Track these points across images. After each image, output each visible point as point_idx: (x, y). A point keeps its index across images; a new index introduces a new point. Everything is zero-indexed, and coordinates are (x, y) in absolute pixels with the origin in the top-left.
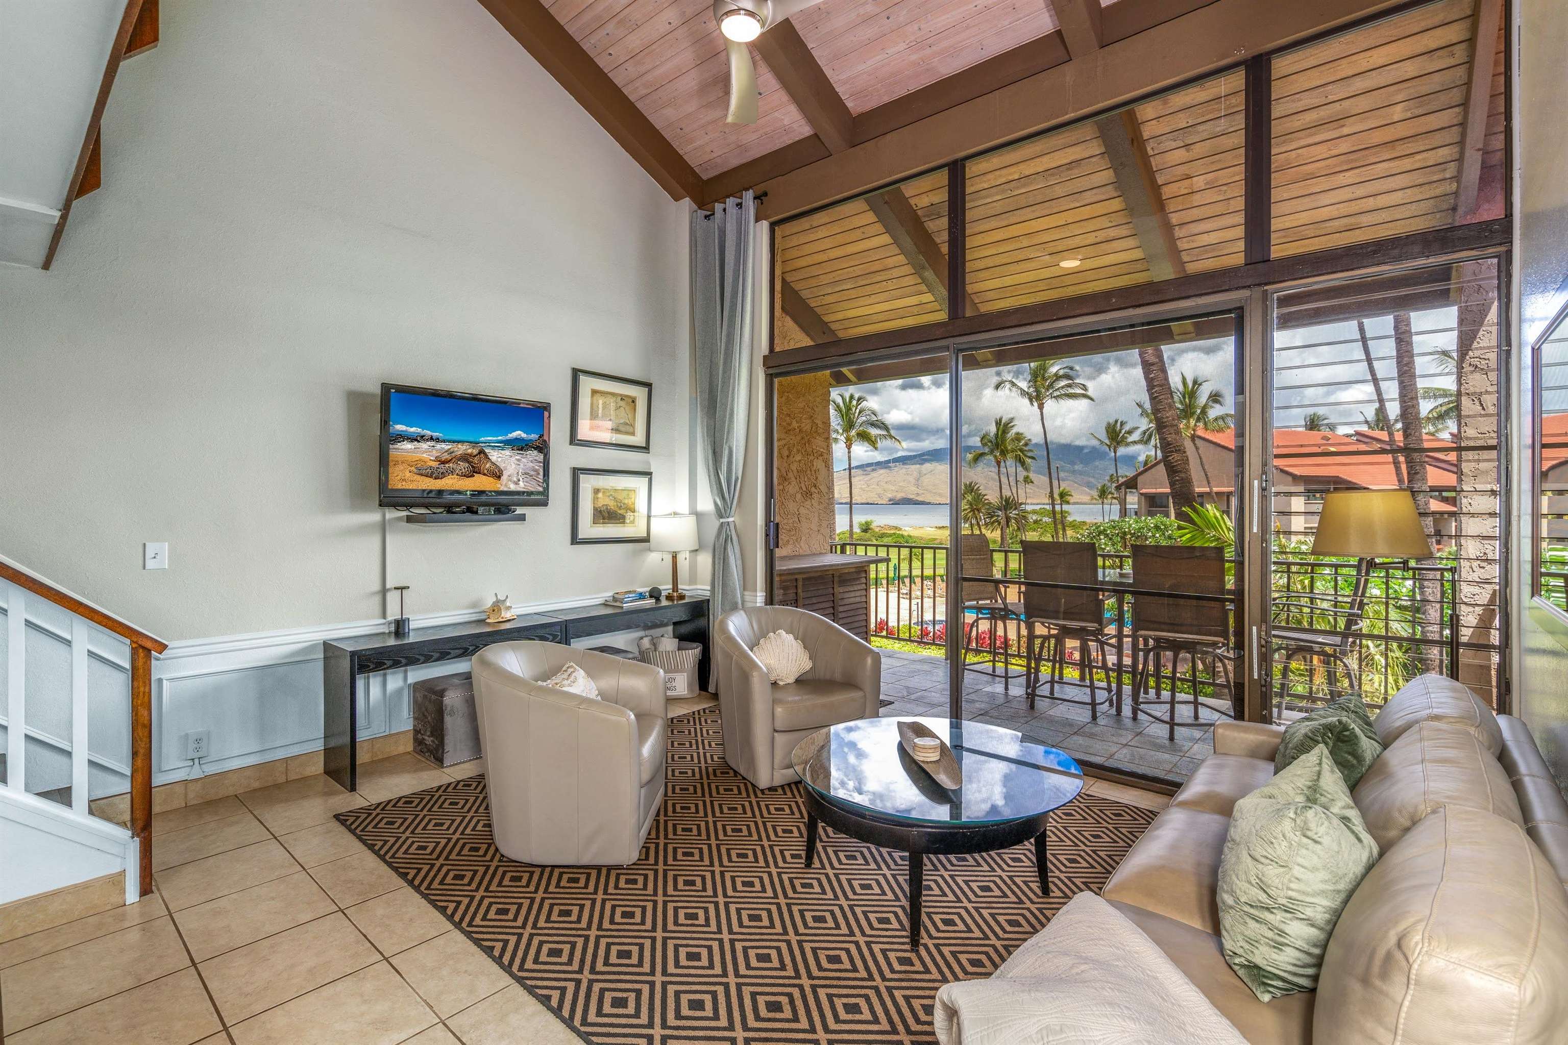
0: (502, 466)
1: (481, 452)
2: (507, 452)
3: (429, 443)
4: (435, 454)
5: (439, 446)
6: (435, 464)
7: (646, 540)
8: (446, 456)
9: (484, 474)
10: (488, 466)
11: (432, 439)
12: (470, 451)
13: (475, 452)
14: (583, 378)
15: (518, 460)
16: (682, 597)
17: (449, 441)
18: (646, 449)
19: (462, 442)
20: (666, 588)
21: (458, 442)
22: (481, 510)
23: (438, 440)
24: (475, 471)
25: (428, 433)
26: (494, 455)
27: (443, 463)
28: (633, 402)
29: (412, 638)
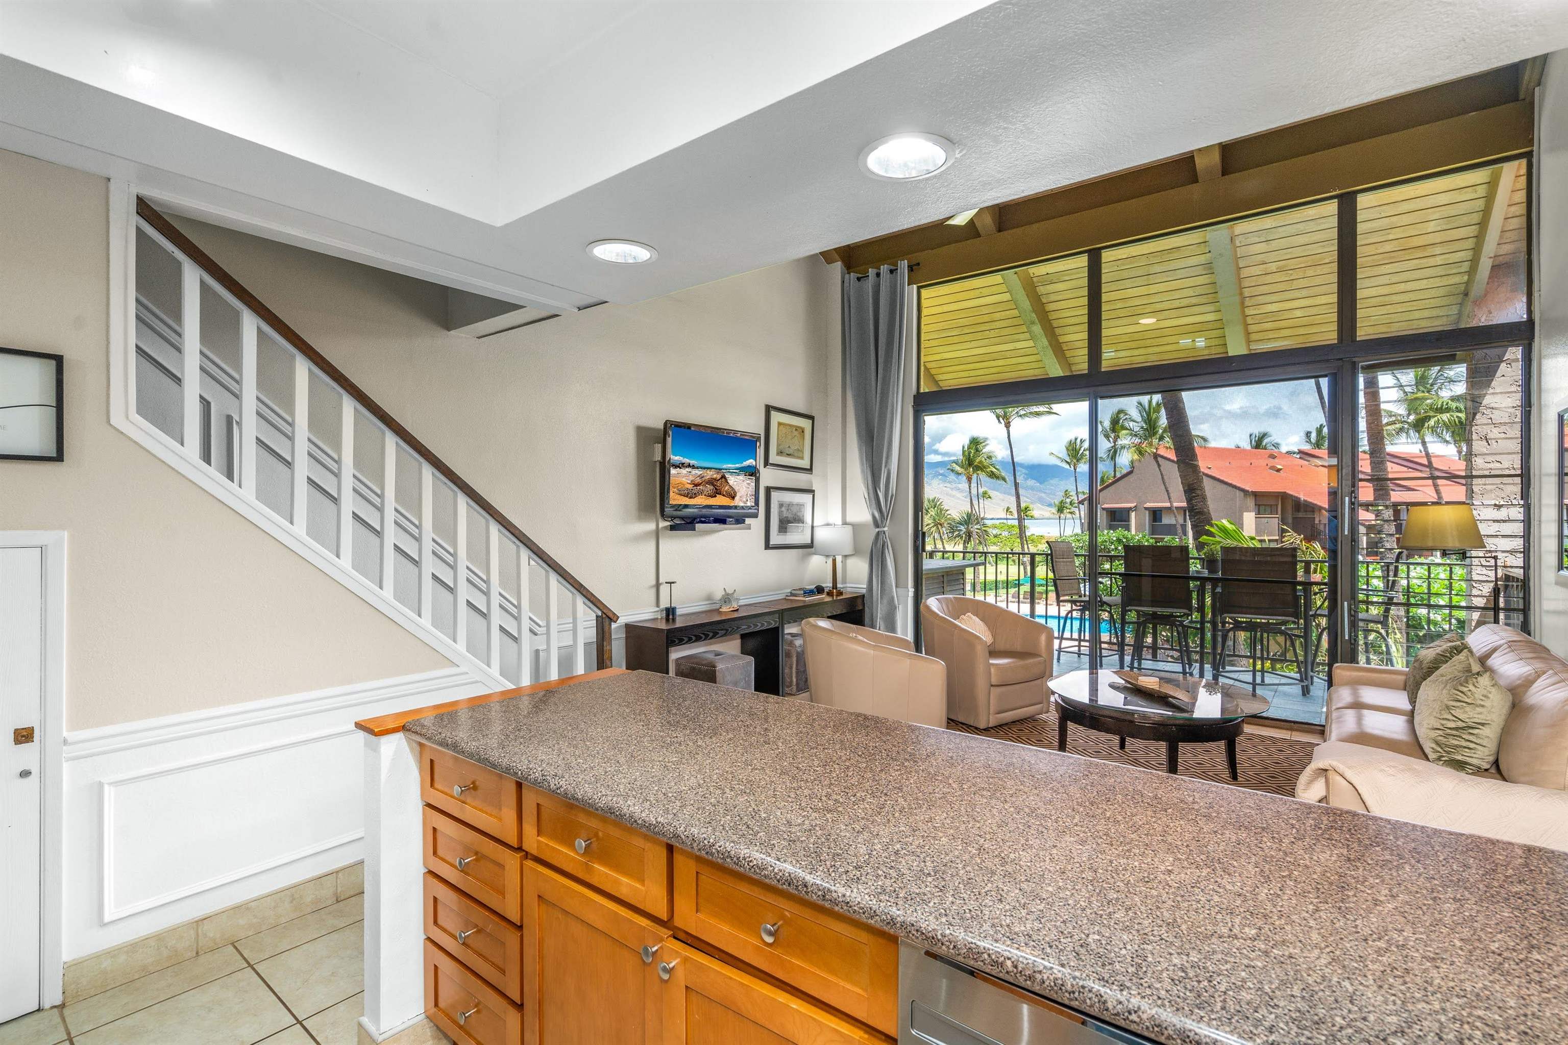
0: (736, 488)
1: (723, 477)
2: (741, 477)
3: (687, 469)
4: (691, 478)
5: (695, 472)
6: (690, 487)
7: (810, 546)
8: (698, 480)
9: (724, 495)
10: (726, 488)
11: (689, 466)
12: (715, 476)
13: (719, 477)
14: (773, 414)
15: (748, 484)
16: (840, 593)
17: (701, 468)
18: (810, 470)
19: (710, 468)
20: (828, 585)
21: (708, 468)
22: (728, 520)
23: (693, 467)
24: (717, 492)
25: (686, 461)
26: (732, 480)
27: (696, 485)
28: (803, 432)
29: (679, 624)
